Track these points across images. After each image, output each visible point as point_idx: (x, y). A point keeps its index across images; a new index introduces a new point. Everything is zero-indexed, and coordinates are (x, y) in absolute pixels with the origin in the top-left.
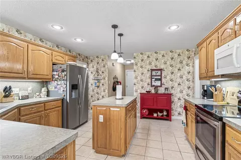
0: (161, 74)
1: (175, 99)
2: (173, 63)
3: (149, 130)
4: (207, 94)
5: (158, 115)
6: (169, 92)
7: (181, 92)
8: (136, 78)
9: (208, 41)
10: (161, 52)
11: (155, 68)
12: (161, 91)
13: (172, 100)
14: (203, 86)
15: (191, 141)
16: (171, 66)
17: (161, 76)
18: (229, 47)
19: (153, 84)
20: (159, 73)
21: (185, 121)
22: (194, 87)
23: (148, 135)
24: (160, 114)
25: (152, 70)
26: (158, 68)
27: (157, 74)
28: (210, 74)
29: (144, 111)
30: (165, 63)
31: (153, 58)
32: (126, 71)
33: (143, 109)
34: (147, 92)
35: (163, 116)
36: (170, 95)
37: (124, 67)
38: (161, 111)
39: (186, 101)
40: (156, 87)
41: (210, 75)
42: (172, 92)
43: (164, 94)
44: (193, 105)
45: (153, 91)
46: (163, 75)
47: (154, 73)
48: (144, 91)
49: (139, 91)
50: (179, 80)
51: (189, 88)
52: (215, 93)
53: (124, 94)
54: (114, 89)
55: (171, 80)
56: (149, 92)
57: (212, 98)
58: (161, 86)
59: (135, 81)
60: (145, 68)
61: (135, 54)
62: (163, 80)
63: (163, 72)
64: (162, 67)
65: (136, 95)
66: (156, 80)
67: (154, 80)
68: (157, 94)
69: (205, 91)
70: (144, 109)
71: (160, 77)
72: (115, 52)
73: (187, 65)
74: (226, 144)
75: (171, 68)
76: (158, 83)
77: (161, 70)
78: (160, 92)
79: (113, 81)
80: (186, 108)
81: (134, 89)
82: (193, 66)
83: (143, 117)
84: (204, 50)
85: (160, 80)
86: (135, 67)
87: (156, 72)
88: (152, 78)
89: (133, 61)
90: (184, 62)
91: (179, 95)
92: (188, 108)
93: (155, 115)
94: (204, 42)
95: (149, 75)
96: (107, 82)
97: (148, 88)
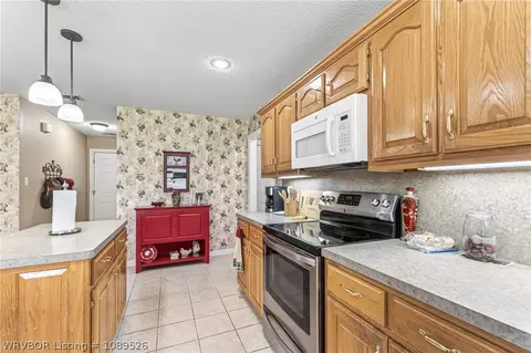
0: (188, 162)
1: (215, 216)
2: (211, 142)
3: (160, 297)
4: (274, 202)
5: (180, 256)
6: (204, 202)
7: (227, 201)
8: (124, 170)
9: (278, 107)
10: (187, 115)
11: (174, 150)
12: (188, 200)
13: (211, 218)
14: (268, 189)
15: (252, 300)
16: (208, 148)
17: (187, 167)
18: (318, 120)
19: (170, 184)
20: (183, 161)
21: (239, 260)
22: (247, 191)
23: (160, 312)
24: (185, 253)
25: (167, 154)
26: (181, 150)
27: (177, 163)
28: (281, 167)
29: (147, 253)
30: (196, 141)
31: (169, 127)
32: (91, 151)
33: (142, 246)
34: (153, 204)
35: (191, 254)
36: (207, 208)
37: (85, 140)
38: (188, 245)
39: (240, 218)
40: (177, 193)
41: (282, 169)
42: (211, 201)
43: (194, 208)
44: (257, 228)
45: (169, 203)
46: (192, 166)
47: (171, 161)
48: (145, 203)
49: (132, 205)
50: (223, 178)
51: (240, 192)
52: (287, 201)
53: (83, 214)
54: (46, 202)
55: (209, 177)
56: (160, 204)
57: (283, 209)
58: (187, 190)
59: (121, 177)
60: (150, 147)
61: (120, 109)
62: (193, 178)
63: (191, 159)
64: (190, 148)
65: (125, 215)
66: (177, 176)
67: (171, 175)
68: (178, 209)
69: (270, 197)
70: (147, 247)
71: (184, 171)
72: (46, 79)
73: (237, 149)
74: (328, 299)
75: (207, 153)
76: (180, 184)
77: (187, 155)
78: (184, 203)
79: (42, 177)
80: (240, 234)
81: (119, 199)
82: (247, 153)
83: (142, 266)
84: (270, 122)
85: (186, 176)
86: (120, 143)
87: (177, 158)
88: (166, 173)
89: (113, 128)
90: (232, 143)
91: (222, 207)
92: (246, 233)
93: (174, 256)
94: (270, 108)
95: (159, 163)
96: (17, 179)
97: (158, 196)
